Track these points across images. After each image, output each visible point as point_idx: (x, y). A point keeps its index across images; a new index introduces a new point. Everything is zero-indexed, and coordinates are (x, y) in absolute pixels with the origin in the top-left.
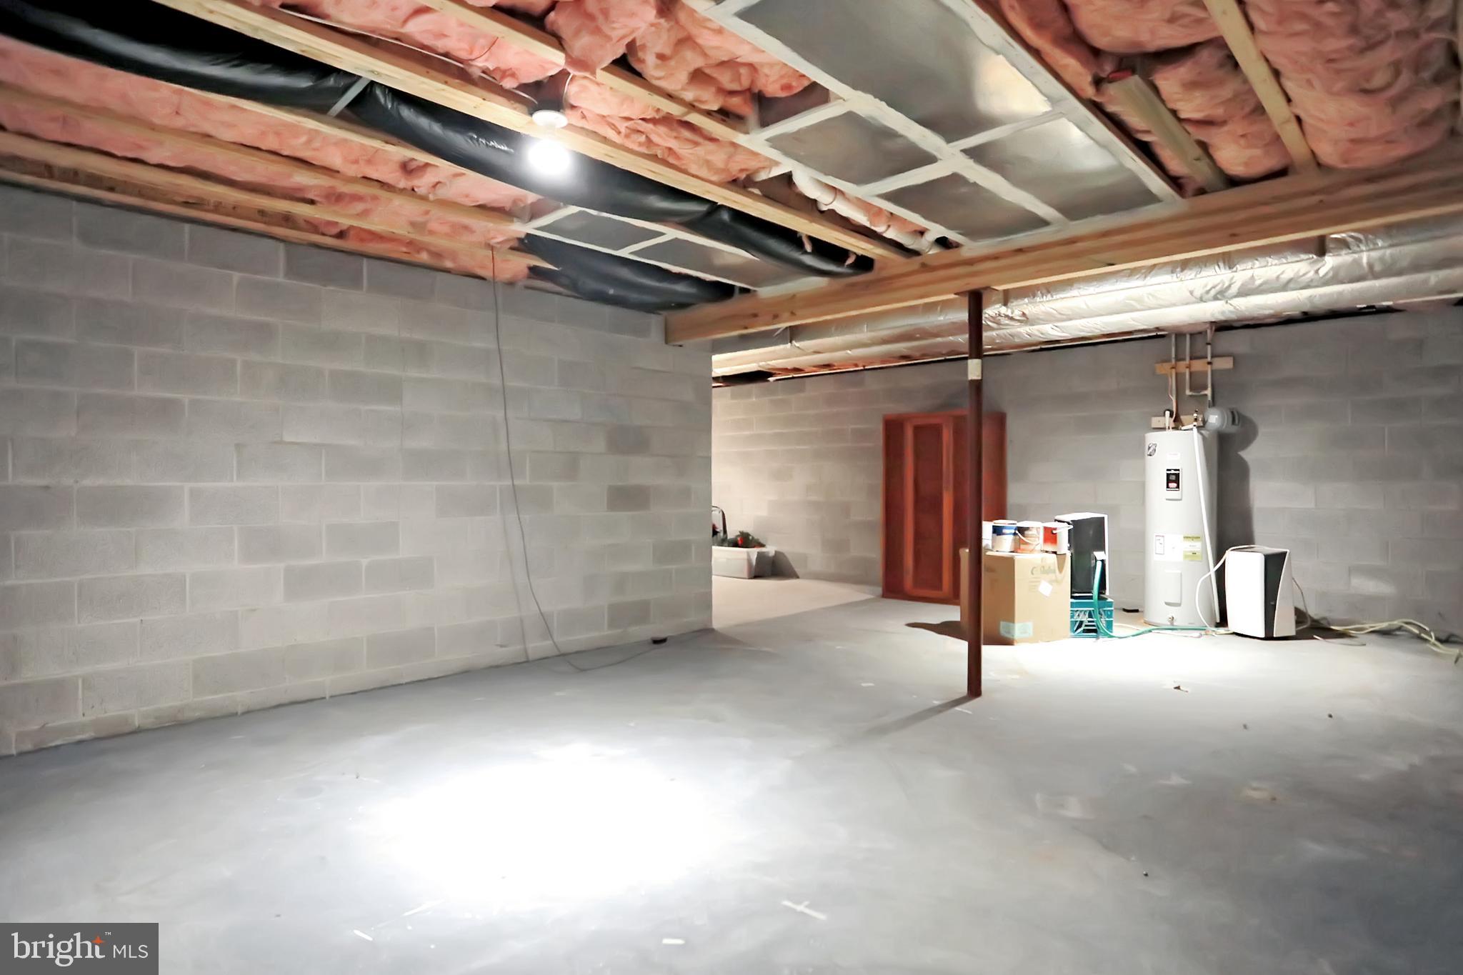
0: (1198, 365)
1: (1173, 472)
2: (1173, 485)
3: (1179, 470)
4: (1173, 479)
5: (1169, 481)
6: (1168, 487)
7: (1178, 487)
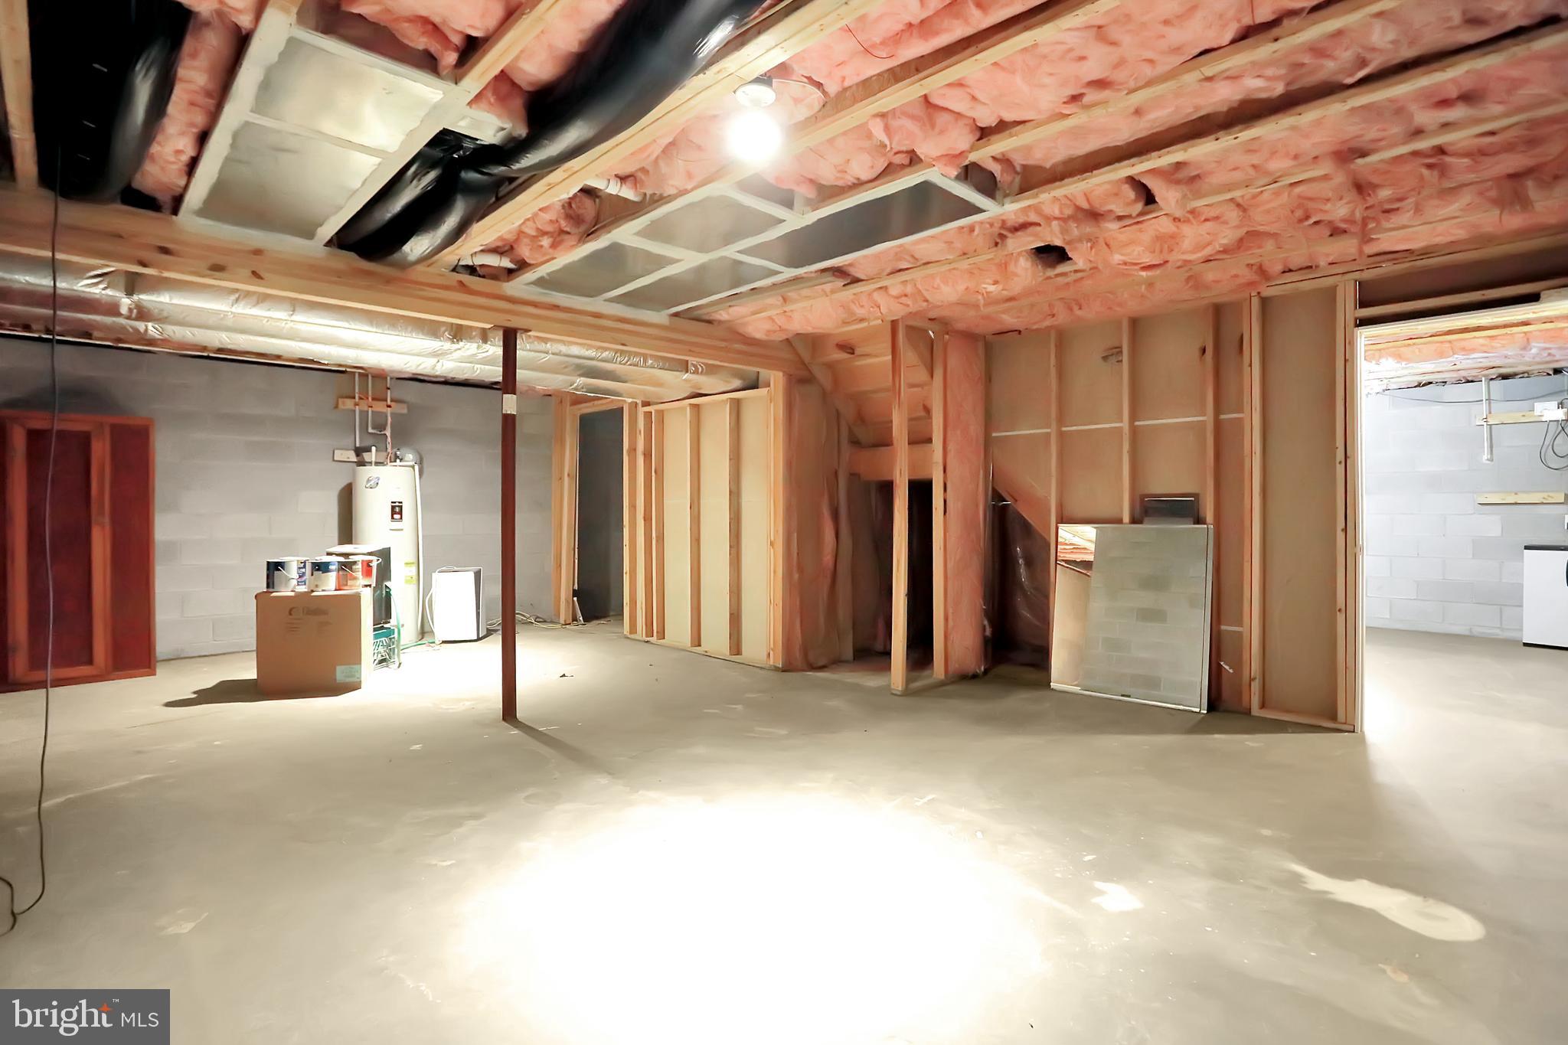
0: (380, 407)
1: (397, 504)
2: (397, 516)
3: (401, 503)
4: (396, 510)
5: (393, 512)
6: (393, 518)
7: (401, 518)
